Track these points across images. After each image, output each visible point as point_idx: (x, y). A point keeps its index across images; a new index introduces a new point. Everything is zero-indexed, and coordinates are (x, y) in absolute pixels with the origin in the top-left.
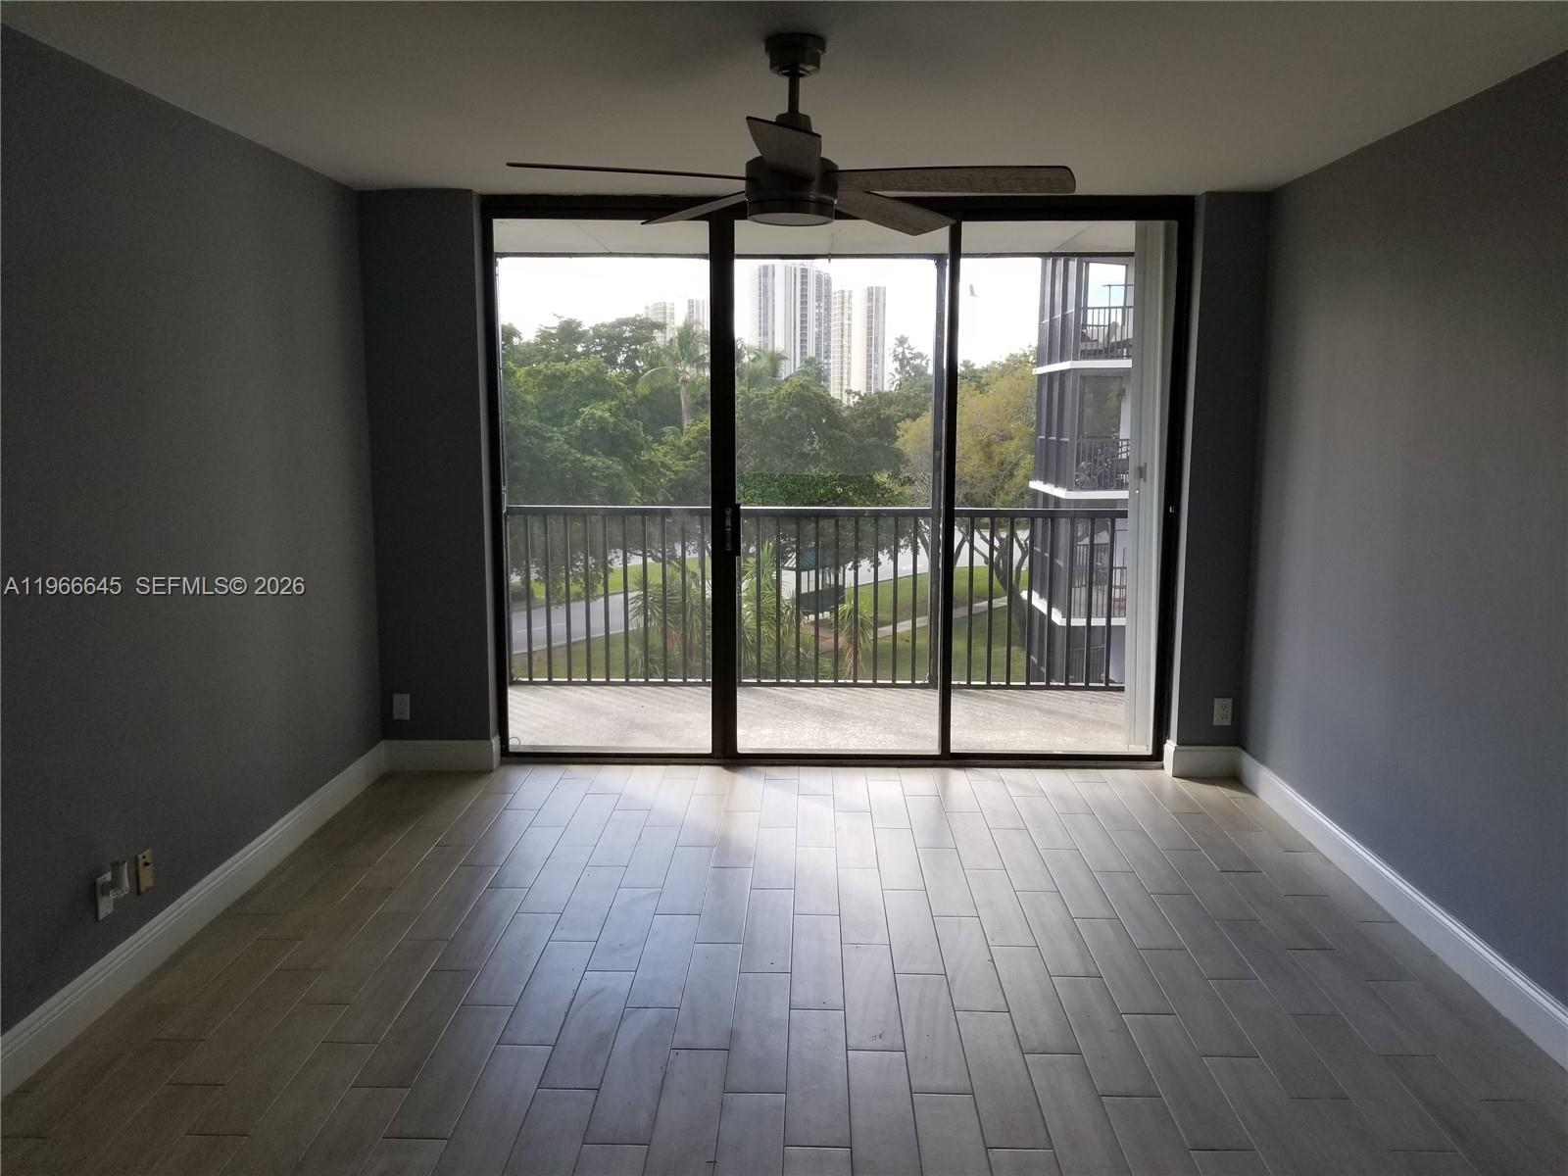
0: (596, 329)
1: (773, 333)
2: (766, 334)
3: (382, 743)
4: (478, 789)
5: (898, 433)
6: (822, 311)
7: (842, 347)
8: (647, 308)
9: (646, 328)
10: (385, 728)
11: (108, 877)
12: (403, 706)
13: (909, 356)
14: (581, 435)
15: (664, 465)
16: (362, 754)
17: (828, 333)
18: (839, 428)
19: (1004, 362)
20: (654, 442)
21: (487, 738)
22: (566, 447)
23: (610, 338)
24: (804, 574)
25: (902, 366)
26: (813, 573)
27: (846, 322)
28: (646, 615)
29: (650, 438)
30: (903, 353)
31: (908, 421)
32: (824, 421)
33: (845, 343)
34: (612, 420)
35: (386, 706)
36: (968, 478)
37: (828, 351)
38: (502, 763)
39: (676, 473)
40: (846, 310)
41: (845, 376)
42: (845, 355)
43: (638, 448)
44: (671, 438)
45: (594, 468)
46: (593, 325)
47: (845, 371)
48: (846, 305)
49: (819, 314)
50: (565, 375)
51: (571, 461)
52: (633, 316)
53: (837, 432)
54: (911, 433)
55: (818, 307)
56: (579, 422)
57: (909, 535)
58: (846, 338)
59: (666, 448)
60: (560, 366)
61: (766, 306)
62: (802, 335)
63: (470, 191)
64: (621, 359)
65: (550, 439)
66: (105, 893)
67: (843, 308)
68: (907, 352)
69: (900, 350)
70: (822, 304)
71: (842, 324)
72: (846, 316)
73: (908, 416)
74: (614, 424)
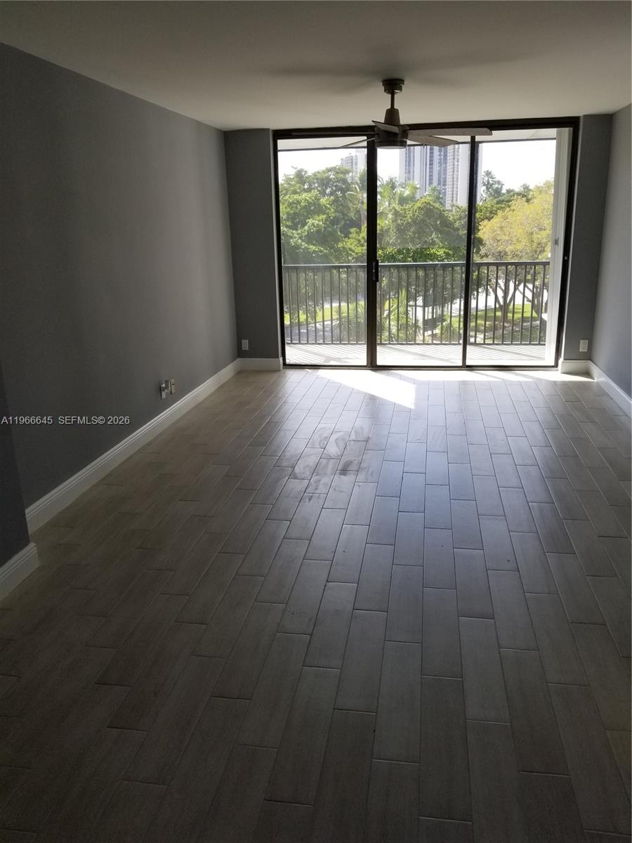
0: (315, 175)
1: (414, 172)
2: (409, 172)
3: (238, 359)
4: (275, 376)
5: (480, 228)
6: (442, 157)
7: (453, 178)
8: (342, 159)
9: (342, 173)
10: (240, 353)
11: (164, 385)
12: (245, 345)
13: (492, 182)
14: (308, 235)
15: (350, 249)
16: (232, 361)
17: (445, 170)
18: (447, 226)
19: (542, 185)
20: (345, 237)
21: (278, 358)
22: (300, 241)
23: (322, 180)
24: (426, 309)
25: (488, 189)
26: (431, 307)
27: (456, 163)
28: (340, 329)
29: (343, 235)
30: (488, 181)
31: (486, 221)
32: (438, 222)
33: (455, 176)
34: (323, 225)
35: (239, 345)
36: (518, 253)
37: (445, 181)
38: (283, 368)
39: (357, 254)
40: (456, 156)
41: (455, 195)
42: (455, 183)
43: (337, 240)
44: (354, 235)
45: (314, 251)
46: (313, 172)
47: (455, 192)
48: (456, 153)
49: (440, 159)
50: (298, 202)
51: (303, 249)
52: (335, 166)
53: (445, 228)
54: (487, 227)
55: (440, 155)
56: (306, 228)
57: (484, 286)
58: (455, 173)
59: (352, 240)
60: (296, 197)
61: (409, 157)
62: (430, 172)
63: (269, 129)
64: (328, 191)
65: (291, 237)
66: (164, 391)
67: (454, 155)
68: (490, 180)
69: (486, 179)
70: (442, 154)
71: (454, 165)
72: (456, 160)
73: (487, 218)
74: (324, 227)
